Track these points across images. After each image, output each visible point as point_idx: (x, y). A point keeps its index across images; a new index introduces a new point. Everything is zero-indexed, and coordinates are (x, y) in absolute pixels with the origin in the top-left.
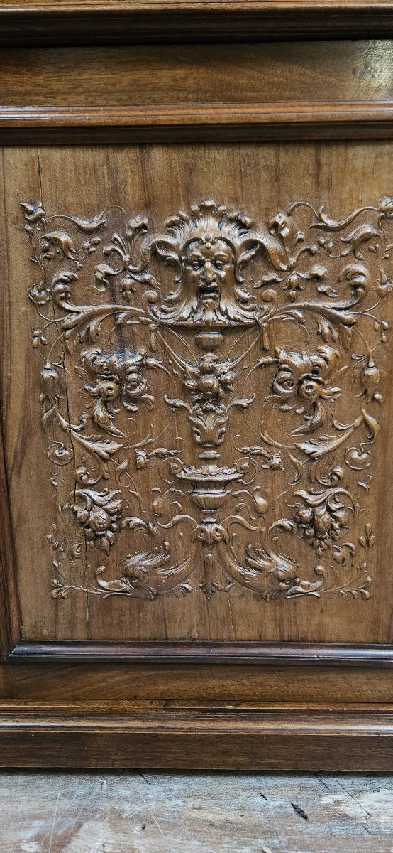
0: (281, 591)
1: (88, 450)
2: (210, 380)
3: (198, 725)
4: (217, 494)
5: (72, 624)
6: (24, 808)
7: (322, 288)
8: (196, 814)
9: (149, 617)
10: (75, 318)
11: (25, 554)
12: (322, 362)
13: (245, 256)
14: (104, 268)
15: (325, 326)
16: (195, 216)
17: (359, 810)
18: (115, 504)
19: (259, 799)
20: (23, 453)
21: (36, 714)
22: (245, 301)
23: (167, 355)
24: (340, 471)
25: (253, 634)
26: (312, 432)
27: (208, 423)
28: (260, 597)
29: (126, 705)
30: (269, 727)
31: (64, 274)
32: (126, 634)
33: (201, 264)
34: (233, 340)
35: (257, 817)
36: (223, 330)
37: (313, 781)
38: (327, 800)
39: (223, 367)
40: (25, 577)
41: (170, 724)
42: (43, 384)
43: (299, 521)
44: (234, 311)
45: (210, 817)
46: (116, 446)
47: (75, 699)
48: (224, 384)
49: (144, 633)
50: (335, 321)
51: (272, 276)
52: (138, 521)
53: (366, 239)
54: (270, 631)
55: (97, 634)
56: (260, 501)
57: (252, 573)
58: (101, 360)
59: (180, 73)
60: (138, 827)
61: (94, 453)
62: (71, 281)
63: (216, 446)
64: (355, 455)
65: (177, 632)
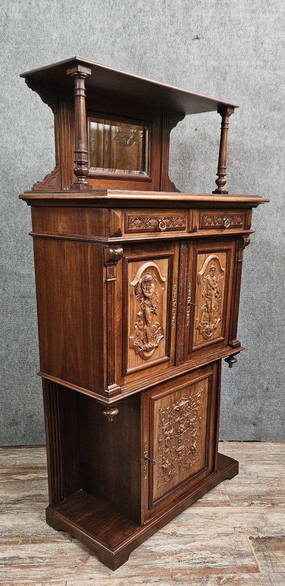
46: (168, 449)
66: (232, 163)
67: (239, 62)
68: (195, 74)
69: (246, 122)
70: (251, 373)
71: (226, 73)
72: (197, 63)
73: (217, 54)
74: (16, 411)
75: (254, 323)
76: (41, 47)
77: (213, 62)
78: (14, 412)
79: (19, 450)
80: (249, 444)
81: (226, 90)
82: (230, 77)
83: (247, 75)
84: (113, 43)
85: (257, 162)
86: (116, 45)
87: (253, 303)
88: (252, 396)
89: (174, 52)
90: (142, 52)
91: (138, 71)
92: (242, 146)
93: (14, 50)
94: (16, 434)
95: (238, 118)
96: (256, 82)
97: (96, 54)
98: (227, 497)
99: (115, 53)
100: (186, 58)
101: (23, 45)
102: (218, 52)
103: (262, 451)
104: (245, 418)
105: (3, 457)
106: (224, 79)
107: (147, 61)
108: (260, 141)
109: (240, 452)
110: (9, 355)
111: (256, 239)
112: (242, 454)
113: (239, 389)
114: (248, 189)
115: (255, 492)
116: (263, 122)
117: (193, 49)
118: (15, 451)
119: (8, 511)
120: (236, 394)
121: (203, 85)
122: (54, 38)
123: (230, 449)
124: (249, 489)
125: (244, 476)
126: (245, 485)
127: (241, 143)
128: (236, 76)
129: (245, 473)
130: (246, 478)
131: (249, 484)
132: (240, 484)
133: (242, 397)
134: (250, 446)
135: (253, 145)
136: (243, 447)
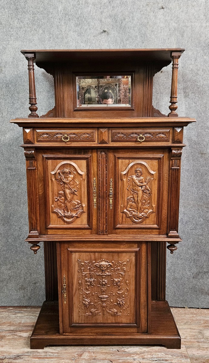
0: (115, 315)
1: (85, 293)
2: (104, 283)
3: (102, 337)
4: (105, 299)
5: (82, 320)
6: (74, 351)
7: (120, 270)
8: (102, 351)
9: (94, 319)
10: (84, 274)
11: (75, 309)
12: (120, 280)
13: (109, 266)
14: (89, 267)
15: (120, 275)
16: (102, 261)
17: (128, 350)
18: (89, 301)
19: (112, 349)
20: (75, 293)
21: (76, 336)
22: (109, 272)
23: (97, 279)
24: (123, 296)
25: (111, 322)
26: (119, 290)
27: (103, 289)
28: (112, 315)
29: (90, 334)
30: (113, 337)
31: (83, 268)
32: (90, 322)
33: (102, 267)
34: (107, 277)
35: (111, 352)
36: (106, 276)
37: (121, 347)
38: (123, 349)
39: (106, 281)
40: (74, 312)
41: (97, 337)
42: (79, 283)
43: (118, 303)
44: (107, 273)
45: (104, 352)
46: (90, 292)
47: (82, 333)
48: (106, 283)
49: (93, 322)
50: (121, 274)
51: (112, 269)
52: (93, 303)
53: (125, 264)
54: (114, 321)
55: (86, 322)
56: (112, 300)
57: (110, 312)
58: (88, 280)
59: (100, 244)
60: (92, 353)
61: (86, 293)
62: (84, 269)
63: (105, 292)
64: (126, 293)
65: (99, 321)
66: (189, 95)
67: (193, 24)
68: (161, 32)
69: (199, 66)
71: (184, 32)
72: (162, 25)
73: (177, 19)
74: (25, 279)
76: (50, 16)
77: (174, 24)
78: (23, 279)
79: (25, 309)
80: (205, 310)
81: (183, 44)
82: (187, 35)
84: (102, 13)
86: (104, 14)
89: (145, 18)
90: (122, 18)
91: (119, 32)
92: (196, 83)
93: (32, 18)
94: (24, 296)
96: (206, 38)
97: (89, 21)
98: (189, 360)
99: (103, 19)
100: (155, 21)
101: (38, 15)
102: (178, 18)
104: (202, 289)
105: (12, 315)
106: (183, 36)
107: (126, 24)
109: (198, 318)
110: (21, 235)
112: (200, 320)
113: (197, 266)
114: (201, 114)
117: (159, 16)
118: (22, 310)
120: (195, 270)
121: (167, 41)
122: (59, 10)
123: (190, 315)
124: (206, 353)
125: (202, 340)
126: (203, 349)
127: (195, 81)
128: (191, 33)
129: (203, 338)
130: (204, 342)
131: (207, 348)
132: (199, 348)
133: (200, 272)
134: (207, 312)
135: (205, 82)
136: (201, 313)
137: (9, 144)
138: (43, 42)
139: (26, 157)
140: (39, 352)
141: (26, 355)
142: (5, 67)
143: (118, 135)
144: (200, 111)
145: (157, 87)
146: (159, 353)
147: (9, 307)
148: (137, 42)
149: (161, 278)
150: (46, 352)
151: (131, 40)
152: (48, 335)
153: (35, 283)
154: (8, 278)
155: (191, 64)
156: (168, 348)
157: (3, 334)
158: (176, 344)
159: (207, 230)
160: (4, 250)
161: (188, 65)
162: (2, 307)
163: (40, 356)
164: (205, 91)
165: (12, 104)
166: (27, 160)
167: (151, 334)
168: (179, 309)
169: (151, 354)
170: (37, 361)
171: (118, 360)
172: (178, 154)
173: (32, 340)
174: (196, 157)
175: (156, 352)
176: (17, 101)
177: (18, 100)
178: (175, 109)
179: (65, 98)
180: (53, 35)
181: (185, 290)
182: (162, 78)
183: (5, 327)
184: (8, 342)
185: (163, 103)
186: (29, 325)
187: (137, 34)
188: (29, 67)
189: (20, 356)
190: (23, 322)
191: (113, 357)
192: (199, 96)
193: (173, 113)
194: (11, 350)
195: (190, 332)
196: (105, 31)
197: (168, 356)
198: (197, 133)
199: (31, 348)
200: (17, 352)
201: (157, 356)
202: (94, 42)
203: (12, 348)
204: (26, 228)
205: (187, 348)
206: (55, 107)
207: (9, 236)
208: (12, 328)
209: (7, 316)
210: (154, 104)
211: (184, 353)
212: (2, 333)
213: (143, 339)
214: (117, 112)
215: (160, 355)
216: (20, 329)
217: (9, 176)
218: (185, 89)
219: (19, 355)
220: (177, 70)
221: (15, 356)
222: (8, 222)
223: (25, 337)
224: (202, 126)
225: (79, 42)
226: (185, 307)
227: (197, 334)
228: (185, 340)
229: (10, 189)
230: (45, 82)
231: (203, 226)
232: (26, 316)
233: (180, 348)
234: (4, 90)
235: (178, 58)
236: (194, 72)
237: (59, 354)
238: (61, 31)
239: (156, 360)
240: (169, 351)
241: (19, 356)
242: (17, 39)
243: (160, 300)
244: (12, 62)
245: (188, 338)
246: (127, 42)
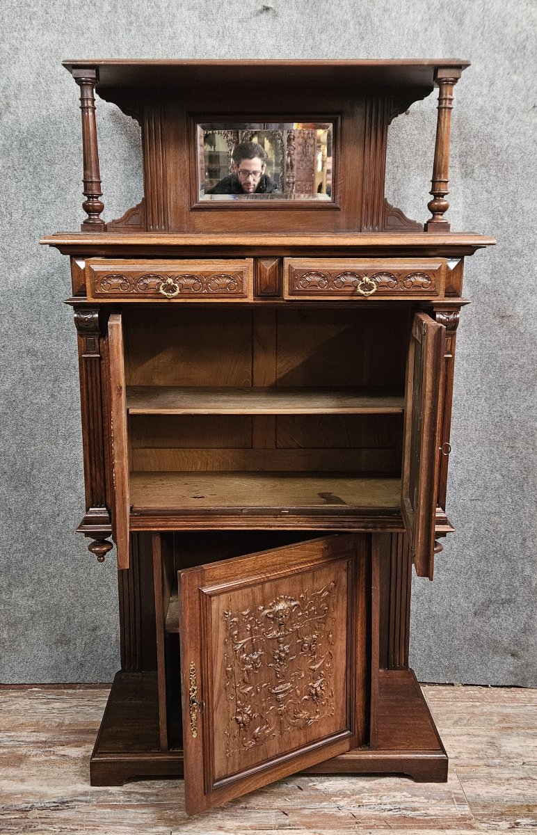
17: (322, 787)
19: (285, 785)
35: (284, 790)
37: (306, 778)
38: (310, 784)
46: (250, 688)
66: (473, 171)
68: (407, 13)
69: (500, 99)
70: (507, 557)
71: (464, 13)
74: (68, 618)
75: (514, 464)
78: (65, 620)
79: (70, 691)
80: (503, 691)
81: (463, 43)
82: (471, 20)
83: (503, 15)
85: (519, 170)
87: (512, 427)
88: (509, 601)
91: (303, 10)
92: (492, 142)
94: (68, 661)
95: (485, 92)
96: (519, 29)
98: (467, 807)
103: (529, 708)
104: (495, 641)
105: (40, 706)
106: (461, 23)
108: (524, 133)
109: (487, 709)
110: (58, 515)
111: (518, 309)
112: (491, 714)
113: (483, 586)
115: (521, 797)
116: (530, 100)
118: (63, 694)
119: (45, 826)
120: (479, 597)
121: (421, 34)
123: (468, 702)
124: (507, 792)
125: (497, 761)
126: (499, 782)
127: (490, 137)
128: (482, 17)
129: (499, 756)
130: (501, 766)
131: (508, 780)
132: (490, 779)
133: (490, 601)
134: (506, 696)
135: (513, 140)
136: (492, 698)
137: (29, 290)
138: (112, 35)
139: (79, 329)
140: (111, 794)
141: (82, 801)
142: (16, 95)
143: (308, 279)
144: (499, 211)
145: (397, 152)
146: (397, 794)
147: (32, 685)
148: (347, 36)
149: (398, 616)
150: (130, 793)
151: (333, 33)
152: (132, 753)
153: (94, 629)
154: (28, 616)
155: (481, 94)
156: (417, 781)
157: (23, 751)
158: (436, 772)
159: (510, 500)
160: (18, 551)
161: (472, 95)
162: (13, 686)
163: (115, 803)
164: (513, 163)
165: (33, 191)
166: (80, 335)
167: (377, 748)
168: (441, 688)
169: (377, 796)
170: (108, 813)
171: (301, 809)
172: (450, 322)
173: (93, 766)
174: (488, 325)
175: (390, 790)
176: (47, 183)
177: (50, 180)
178: (444, 209)
179: (168, 178)
180: (137, 16)
181: (456, 642)
182: (408, 128)
183: (25, 734)
184: (35, 769)
185: (411, 192)
186: (82, 728)
187: (348, 17)
188: (83, 103)
189: (67, 802)
190: (67, 722)
191: (288, 804)
192: (499, 175)
193: (438, 219)
194: (45, 789)
195: (469, 742)
196: (267, 9)
197: (417, 799)
198: (491, 266)
199: (92, 785)
200: (60, 793)
201: (392, 800)
202: (240, 35)
203: (45, 783)
204: (71, 498)
205: (463, 779)
206: (145, 200)
207: (29, 516)
208: (43, 737)
209: (28, 707)
210: (388, 194)
211: (455, 791)
212: (19, 749)
213: (359, 761)
214: (299, 213)
215: (399, 796)
216: (63, 738)
217: (28, 369)
218: (464, 155)
219: (65, 800)
220: (450, 112)
221: (54, 802)
222: (28, 483)
223: (75, 759)
224: (504, 249)
225: (202, 34)
226: (453, 682)
227: (484, 746)
228: (457, 762)
229: (32, 403)
230: (116, 137)
231: (501, 492)
232: (73, 706)
233: (445, 780)
234: (15, 154)
235: (453, 85)
236: (488, 114)
237: (160, 798)
238: (158, 7)
239: (391, 810)
240: (419, 788)
241: (64, 803)
242: (46, 25)
243: (395, 669)
244: (34, 86)
245: (465, 756)
246: (324, 37)
